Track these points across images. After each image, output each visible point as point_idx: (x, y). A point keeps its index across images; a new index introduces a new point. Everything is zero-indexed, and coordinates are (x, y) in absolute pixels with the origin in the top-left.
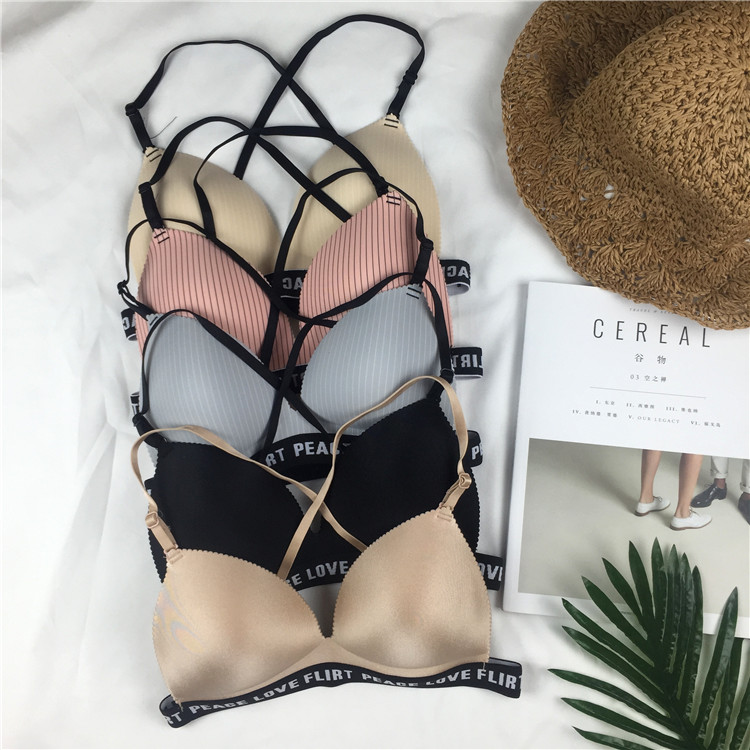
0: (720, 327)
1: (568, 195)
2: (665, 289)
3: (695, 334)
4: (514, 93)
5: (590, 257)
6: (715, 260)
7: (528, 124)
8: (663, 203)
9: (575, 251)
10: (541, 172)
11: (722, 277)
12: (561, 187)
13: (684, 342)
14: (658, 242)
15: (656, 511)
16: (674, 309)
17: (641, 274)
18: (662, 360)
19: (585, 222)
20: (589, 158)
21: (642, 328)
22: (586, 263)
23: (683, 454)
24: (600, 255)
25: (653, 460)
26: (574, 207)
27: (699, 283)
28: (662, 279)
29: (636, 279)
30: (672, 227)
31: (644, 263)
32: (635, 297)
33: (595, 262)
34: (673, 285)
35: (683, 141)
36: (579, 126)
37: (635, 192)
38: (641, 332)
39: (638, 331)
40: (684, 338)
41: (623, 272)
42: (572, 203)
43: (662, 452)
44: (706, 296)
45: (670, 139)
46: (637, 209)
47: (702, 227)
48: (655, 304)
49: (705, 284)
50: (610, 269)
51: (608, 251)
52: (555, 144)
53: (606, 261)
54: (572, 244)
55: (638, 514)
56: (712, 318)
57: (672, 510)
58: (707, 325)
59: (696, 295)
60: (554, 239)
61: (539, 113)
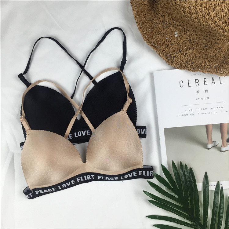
0: (226, 75)
1: (162, 38)
2: (203, 65)
3: (217, 80)
4: (135, 4)
5: (174, 59)
6: (219, 52)
7: (143, 15)
8: (196, 34)
9: (168, 58)
10: (151, 31)
11: (222, 57)
12: (159, 35)
13: (213, 83)
14: (197, 49)
15: (214, 146)
16: (208, 72)
17: (193, 61)
18: (206, 91)
19: (169, 47)
20: (167, 23)
21: (197, 81)
22: (172, 62)
23: (220, 124)
24: (177, 57)
25: (210, 128)
26: (165, 42)
27: (215, 60)
28: (201, 61)
29: (191, 64)
30: (201, 43)
31: (193, 57)
32: (193, 70)
33: (176, 60)
34: (206, 63)
35: (201, 8)
36: (161, 12)
37: (185, 32)
38: (197, 82)
39: (196, 82)
40: (213, 82)
41: (186, 62)
42: (164, 41)
43: (213, 124)
44: (218, 65)
45: (196, 8)
46: (187, 38)
47: (212, 40)
48: (201, 71)
49: (217, 61)
50: (181, 62)
51: (180, 55)
52: (153, 21)
53: (179, 59)
54: (166, 55)
55: (208, 149)
56: (222, 72)
57: (220, 145)
58: (221, 75)
59: (215, 65)
60: (159, 55)
61: (146, 10)
